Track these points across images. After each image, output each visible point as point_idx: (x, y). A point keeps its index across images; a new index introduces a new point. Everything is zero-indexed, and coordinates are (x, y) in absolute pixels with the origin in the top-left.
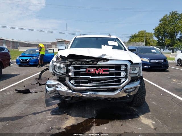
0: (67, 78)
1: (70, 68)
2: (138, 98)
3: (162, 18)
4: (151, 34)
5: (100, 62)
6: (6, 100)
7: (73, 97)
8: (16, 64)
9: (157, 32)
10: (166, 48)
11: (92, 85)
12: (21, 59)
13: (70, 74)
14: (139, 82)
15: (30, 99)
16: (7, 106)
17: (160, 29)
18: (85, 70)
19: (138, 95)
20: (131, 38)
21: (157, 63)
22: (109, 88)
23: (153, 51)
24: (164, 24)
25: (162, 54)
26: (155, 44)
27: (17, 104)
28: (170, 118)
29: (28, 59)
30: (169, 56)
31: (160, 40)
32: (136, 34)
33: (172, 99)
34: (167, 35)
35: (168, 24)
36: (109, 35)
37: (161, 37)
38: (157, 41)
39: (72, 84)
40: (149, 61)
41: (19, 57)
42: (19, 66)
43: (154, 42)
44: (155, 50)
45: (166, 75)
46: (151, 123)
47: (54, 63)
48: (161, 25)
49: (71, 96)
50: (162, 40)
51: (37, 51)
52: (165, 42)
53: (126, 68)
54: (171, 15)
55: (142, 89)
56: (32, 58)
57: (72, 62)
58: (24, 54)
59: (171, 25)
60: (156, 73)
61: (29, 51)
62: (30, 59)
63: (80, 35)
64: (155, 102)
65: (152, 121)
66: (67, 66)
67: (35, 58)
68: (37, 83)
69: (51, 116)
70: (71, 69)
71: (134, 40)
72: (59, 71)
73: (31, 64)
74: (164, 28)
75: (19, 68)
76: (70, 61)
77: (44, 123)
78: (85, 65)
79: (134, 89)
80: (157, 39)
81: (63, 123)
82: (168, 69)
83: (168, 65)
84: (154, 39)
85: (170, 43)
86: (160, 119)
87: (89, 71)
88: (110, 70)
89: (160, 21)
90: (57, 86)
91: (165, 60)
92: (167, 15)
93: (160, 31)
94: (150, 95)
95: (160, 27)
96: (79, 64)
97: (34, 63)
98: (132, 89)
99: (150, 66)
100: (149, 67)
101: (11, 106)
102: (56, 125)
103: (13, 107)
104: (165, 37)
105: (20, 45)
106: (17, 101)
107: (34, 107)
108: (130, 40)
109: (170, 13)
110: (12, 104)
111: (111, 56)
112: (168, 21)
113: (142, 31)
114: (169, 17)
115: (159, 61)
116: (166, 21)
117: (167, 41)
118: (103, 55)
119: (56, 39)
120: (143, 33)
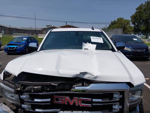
1: (23, 97)
3: (138, 7)
4: (128, 20)
8: (4, 51)
9: (134, 19)
10: (141, 34)
12: (9, 47)
17: (137, 17)
18: (49, 100)
20: (111, 24)
21: (139, 52)
23: (135, 39)
24: (140, 12)
25: (143, 43)
26: (132, 30)
29: (15, 47)
31: (136, 26)
32: (115, 20)
34: (142, 22)
35: (143, 12)
36: (92, 27)
37: (137, 24)
40: (131, 51)
41: (7, 45)
42: (7, 54)
43: (131, 27)
44: (137, 38)
48: (138, 13)
50: (138, 26)
51: (24, 39)
52: (140, 28)
54: (146, 4)
58: (12, 42)
59: (146, 13)
62: (17, 47)
67: (21, 46)
70: (25, 99)
71: (113, 26)
73: (18, 52)
74: (139, 16)
80: (134, 26)
85: (145, 29)
87: (57, 100)
88: (94, 100)
89: (137, 9)
92: (143, 4)
95: (136, 15)
97: (20, 51)
99: (132, 55)
104: (140, 24)
108: (110, 26)
109: (146, 2)
111: (95, 75)
112: (143, 10)
113: (121, 18)
114: (145, 5)
115: (141, 51)
116: (141, 9)
117: (142, 27)
118: (81, 73)
119: (46, 25)
120: (121, 20)
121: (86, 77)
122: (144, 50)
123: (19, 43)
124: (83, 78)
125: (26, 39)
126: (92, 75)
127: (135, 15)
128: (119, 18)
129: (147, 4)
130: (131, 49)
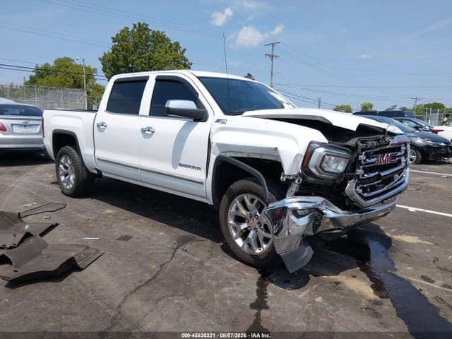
3: (118, 35)
13: (360, 172)
17: (118, 60)
20: (34, 74)
24: (125, 50)
32: (47, 64)
35: (133, 50)
46: (415, 239)
48: (119, 51)
54: (136, 30)
59: (140, 54)
65: (409, 236)
76: (361, 142)
89: (114, 40)
92: (128, 28)
93: (117, 65)
95: (117, 57)
109: (135, 25)
112: (131, 44)
113: (68, 59)
114: (133, 33)
127: (114, 55)
129: (139, 30)
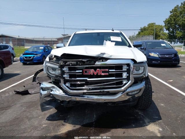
0: (62, 81)
1: (64, 69)
2: (143, 101)
3: (173, 9)
4: (161, 26)
5: (98, 62)
6: (3, 103)
7: (69, 102)
8: (20, 62)
9: (168, 24)
10: (178, 41)
11: (90, 88)
12: (25, 57)
13: (65, 76)
14: (144, 83)
15: (28, 101)
16: (3, 110)
17: (171, 21)
18: (81, 71)
19: (144, 97)
20: (140, 31)
21: (167, 58)
22: (108, 92)
23: (163, 45)
24: (175, 16)
25: (172, 48)
26: (166, 37)
27: (13, 107)
28: (180, 124)
29: (31, 57)
30: (180, 50)
31: (171, 33)
32: (145, 26)
33: (182, 100)
34: (178, 27)
35: (179, 15)
36: (112, 29)
37: (172, 30)
38: (168, 34)
39: (67, 87)
40: (158, 57)
41: (22, 55)
42: (23, 64)
43: (164, 34)
44: (165, 43)
45: (177, 71)
46: (157, 129)
47: (47, 64)
48: (172, 17)
49: (67, 101)
50: (173, 32)
51: (40, 48)
52: (176, 35)
53: (128, 68)
54: (182, 5)
55: (148, 91)
56: (35, 56)
57: (67, 62)
58: (27, 52)
59: (183, 16)
60: (166, 69)
61: (32, 48)
62: (34, 57)
63: (86, 30)
64: (163, 104)
65: (159, 127)
66: (61, 67)
67: (38, 55)
68: (38, 83)
69: (47, 122)
70: (66, 71)
71: (143, 33)
72: (53, 73)
73: (35, 62)
74: (175, 20)
75: (23, 66)
76: (64, 62)
77: (38, 130)
78: (81, 65)
79: (139, 91)
80: (168, 32)
81: (59, 130)
82: (179, 64)
83: (179, 59)
84: (165, 32)
85: (182, 35)
86: (168, 125)
87: (86, 72)
88: (110, 70)
89: (171, 12)
90: (52, 89)
91: (176, 55)
92: (178, 5)
93: (170, 23)
94: (159, 95)
95: (171, 19)
96: (74, 64)
97: (37, 61)
98: (135, 92)
100: (158, 63)
101: (7, 110)
102: (50, 133)
103: (9, 110)
104: (176, 30)
105: (26, 42)
106: (14, 103)
107: (31, 110)
108: (139, 33)
109: (182, 3)
110: (8, 107)
111: (111, 55)
112: (179, 12)
113: (152, 24)
114: (181, 7)
115: (169, 56)
116: (176, 12)
117: (178, 34)
118: (101, 54)
119: (62, 35)
120: (153, 26)
121: (105, 56)
122: (173, 55)
123: (36, 52)
124: (103, 57)
125: (43, 48)
126: (109, 55)
127: (169, 19)
128: (150, 23)
129: (184, 5)
130: (158, 54)
